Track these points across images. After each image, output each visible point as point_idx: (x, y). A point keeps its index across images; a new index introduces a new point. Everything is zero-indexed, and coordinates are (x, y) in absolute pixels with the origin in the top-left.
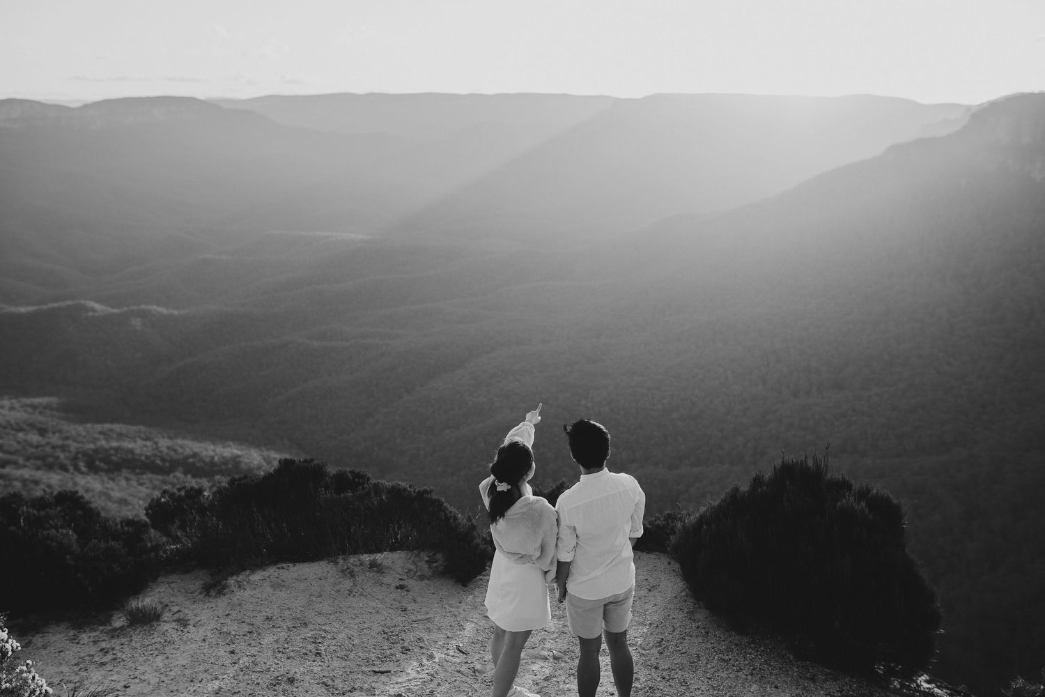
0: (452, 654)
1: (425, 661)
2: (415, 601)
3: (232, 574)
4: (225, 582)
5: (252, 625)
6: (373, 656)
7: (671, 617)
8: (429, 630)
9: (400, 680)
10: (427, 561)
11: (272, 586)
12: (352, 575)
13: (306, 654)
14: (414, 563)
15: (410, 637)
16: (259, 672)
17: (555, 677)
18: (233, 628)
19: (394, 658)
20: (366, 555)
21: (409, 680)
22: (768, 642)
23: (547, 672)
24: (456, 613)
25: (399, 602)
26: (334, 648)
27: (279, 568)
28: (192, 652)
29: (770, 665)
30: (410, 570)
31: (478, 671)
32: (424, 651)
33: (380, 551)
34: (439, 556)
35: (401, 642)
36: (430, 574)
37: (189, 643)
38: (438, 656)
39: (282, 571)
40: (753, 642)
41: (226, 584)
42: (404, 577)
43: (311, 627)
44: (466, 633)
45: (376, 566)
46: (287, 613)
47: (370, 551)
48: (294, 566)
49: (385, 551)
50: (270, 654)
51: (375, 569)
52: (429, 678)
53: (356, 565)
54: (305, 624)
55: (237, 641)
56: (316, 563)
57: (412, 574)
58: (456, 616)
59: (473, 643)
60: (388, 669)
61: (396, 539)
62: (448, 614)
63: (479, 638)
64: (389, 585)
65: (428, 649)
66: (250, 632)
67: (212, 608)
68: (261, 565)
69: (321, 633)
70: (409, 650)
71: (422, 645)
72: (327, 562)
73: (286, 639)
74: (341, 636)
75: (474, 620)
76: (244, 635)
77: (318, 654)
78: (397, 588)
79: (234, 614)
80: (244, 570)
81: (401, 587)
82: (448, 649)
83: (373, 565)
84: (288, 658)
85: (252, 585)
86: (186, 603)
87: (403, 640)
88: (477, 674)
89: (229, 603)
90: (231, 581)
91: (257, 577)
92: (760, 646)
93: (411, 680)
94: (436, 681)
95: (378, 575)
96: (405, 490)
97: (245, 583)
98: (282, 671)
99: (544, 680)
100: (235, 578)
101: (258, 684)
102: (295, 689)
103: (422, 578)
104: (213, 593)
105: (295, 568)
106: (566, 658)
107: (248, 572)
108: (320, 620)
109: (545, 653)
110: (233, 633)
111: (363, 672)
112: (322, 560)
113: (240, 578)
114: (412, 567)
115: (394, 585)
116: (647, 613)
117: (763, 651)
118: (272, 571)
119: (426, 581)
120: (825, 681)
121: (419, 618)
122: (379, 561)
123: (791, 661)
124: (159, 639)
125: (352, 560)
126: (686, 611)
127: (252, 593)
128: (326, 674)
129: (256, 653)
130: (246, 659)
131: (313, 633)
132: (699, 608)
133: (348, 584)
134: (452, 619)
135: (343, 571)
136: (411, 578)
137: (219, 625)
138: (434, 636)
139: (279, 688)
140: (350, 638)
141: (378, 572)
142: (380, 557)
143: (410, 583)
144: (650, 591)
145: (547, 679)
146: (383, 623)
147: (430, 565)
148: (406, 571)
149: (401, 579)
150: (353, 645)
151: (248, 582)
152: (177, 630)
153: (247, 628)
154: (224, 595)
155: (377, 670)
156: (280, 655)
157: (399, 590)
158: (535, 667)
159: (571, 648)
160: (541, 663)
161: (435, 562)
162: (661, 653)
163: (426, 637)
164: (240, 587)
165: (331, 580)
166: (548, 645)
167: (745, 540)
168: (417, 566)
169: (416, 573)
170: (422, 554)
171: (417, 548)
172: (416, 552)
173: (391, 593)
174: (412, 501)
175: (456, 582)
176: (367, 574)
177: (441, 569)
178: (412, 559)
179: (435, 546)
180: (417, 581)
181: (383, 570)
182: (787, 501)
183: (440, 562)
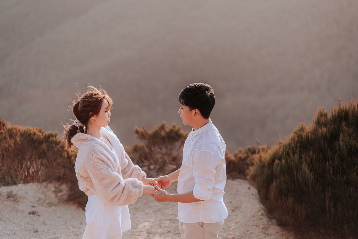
2: (44, 224)
7: (249, 232)
10: (54, 192)
14: (43, 192)
20: (4, 187)
24: (78, 233)
25: (32, 225)
30: (40, 199)
33: (15, 183)
34: (63, 187)
36: (57, 201)
42: (36, 205)
45: (13, 197)
47: (7, 184)
49: (19, 183)
51: (12, 199)
57: (42, 202)
58: (77, 235)
61: (28, 173)
62: (72, 234)
64: (23, 211)
78: (30, 214)
81: (33, 213)
95: (14, 203)
96: (35, 134)
103: (50, 205)
114: (42, 196)
115: (27, 212)
116: (231, 229)
119: (53, 207)
122: (14, 193)
126: (261, 227)
132: (272, 224)
136: (42, 205)
141: (14, 201)
142: (15, 189)
143: (40, 209)
144: (233, 211)
147: (56, 194)
148: (37, 199)
149: (33, 207)
157: (31, 215)
161: (60, 192)
167: (307, 171)
168: (45, 196)
169: (45, 201)
170: (50, 185)
171: (45, 181)
172: (44, 184)
173: (25, 218)
174: (40, 143)
175: (78, 207)
176: (6, 203)
177: (65, 197)
178: (42, 190)
179: (59, 179)
180: (46, 207)
181: (18, 199)
182: (342, 141)
183: (65, 192)
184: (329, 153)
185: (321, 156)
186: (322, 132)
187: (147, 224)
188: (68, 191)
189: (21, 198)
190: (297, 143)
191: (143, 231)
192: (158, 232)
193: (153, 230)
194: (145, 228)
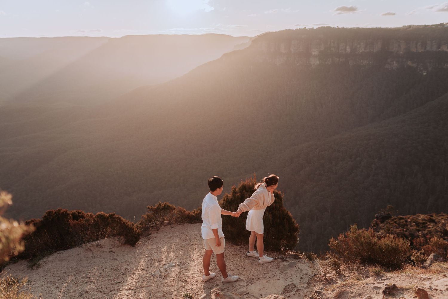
0: (141, 271)
1: (132, 276)
2: (118, 256)
3: (40, 259)
4: (38, 263)
5: (59, 276)
6: (112, 278)
8: (128, 265)
9: (127, 284)
10: (118, 240)
11: (59, 261)
12: (91, 250)
13: (87, 282)
14: (113, 242)
15: (123, 269)
16: (72, 292)
17: (181, 271)
18: (52, 279)
19: (120, 277)
20: (93, 242)
21: (130, 283)
23: (178, 270)
25: (113, 257)
26: (96, 278)
27: (58, 254)
28: (40, 291)
31: (153, 275)
32: (130, 272)
33: (97, 240)
34: (122, 237)
35: (120, 271)
36: (121, 245)
37: (36, 288)
38: (136, 273)
39: (60, 254)
41: (39, 264)
43: (83, 272)
44: (142, 263)
46: (71, 269)
47: (94, 240)
48: (64, 251)
49: (100, 239)
50: (73, 285)
51: (99, 247)
52: (137, 281)
53: (91, 247)
54: (80, 272)
55: (56, 283)
56: (73, 249)
57: (114, 246)
59: (146, 266)
60: (120, 281)
62: (132, 258)
63: (148, 264)
64: (106, 252)
65: (131, 271)
66: (60, 279)
67: (37, 274)
68: (51, 254)
69: (88, 274)
70: (125, 273)
72: (78, 248)
73: (76, 279)
74: (97, 273)
75: (143, 258)
76: (58, 281)
77: (91, 281)
78: (110, 252)
79: (49, 274)
80: (44, 257)
81: (111, 252)
82: (138, 270)
83: (98, 245)
84: (80, 285)
85: (51, 262)
86: (23, 274)
87: (120, 270)
89: (44, 271)
90: (41, 262)
91: (51, 258)
93: (131, 283)
94: (140, 282)
95: (101, 249)
97: (47, 262)
98: (81, 290)
100: (42, 260)
101: (74, 296)
102: (89, 295)
103: (118, 247)
104: (34, 268)
105: (65, 252)
106: (182, 265)
107: (46, 257)
108: (85, 269)
109: (174, 264)
110: (53, 281)
111: (111, 284)
112: (75, 247)
113: (44, 260)
115: (108, 252)
118: (55, 255)
119: (119, 248)
121: (123, 261)
122: (100, 244)
124: (23, 289)
125: (89, 245)
127: (52, 265)
128: (98, 287)
129: (67, 286)
130: (64, 289)
131: (85, 274)
133: (90, 254)
134: (135, 259)
135: (86, 250)
137: (45, 279)
138: (131, 266)
139: (84, 296)
140: (100, 273)
142: (99, 242)
143: (114, 249)
145: (179, 273)
146: (110, 266)
148: (111, 245)
149: (110, 249)
150: (103, 275)
151: (48, 261)
152: (28, 284)
153: (57, 278)
154: (40, 268)
155: (116, 282)
156: (77, 285)
158: (173, 269)
159: (182, 261)
160: (174, 268)
161: (121, 240)
162: (213, 257)
163: (128, 268)
164: (46, 263)
165: (83, 254)
166: (173, 262)
168: (115, 243)
170: (115, 238)
171: (112, 236)
172: (112, 238)
173: (108, 254)
174: (108, 218)
175: (130, 246)
176: (97, 249)
177: (124, 242)
178: (112, 240)
179: (119, 234)
180: (116, 248)
181: (102, 246)
187: (165, 248)
188: (124, 239)
191: (165, 252)
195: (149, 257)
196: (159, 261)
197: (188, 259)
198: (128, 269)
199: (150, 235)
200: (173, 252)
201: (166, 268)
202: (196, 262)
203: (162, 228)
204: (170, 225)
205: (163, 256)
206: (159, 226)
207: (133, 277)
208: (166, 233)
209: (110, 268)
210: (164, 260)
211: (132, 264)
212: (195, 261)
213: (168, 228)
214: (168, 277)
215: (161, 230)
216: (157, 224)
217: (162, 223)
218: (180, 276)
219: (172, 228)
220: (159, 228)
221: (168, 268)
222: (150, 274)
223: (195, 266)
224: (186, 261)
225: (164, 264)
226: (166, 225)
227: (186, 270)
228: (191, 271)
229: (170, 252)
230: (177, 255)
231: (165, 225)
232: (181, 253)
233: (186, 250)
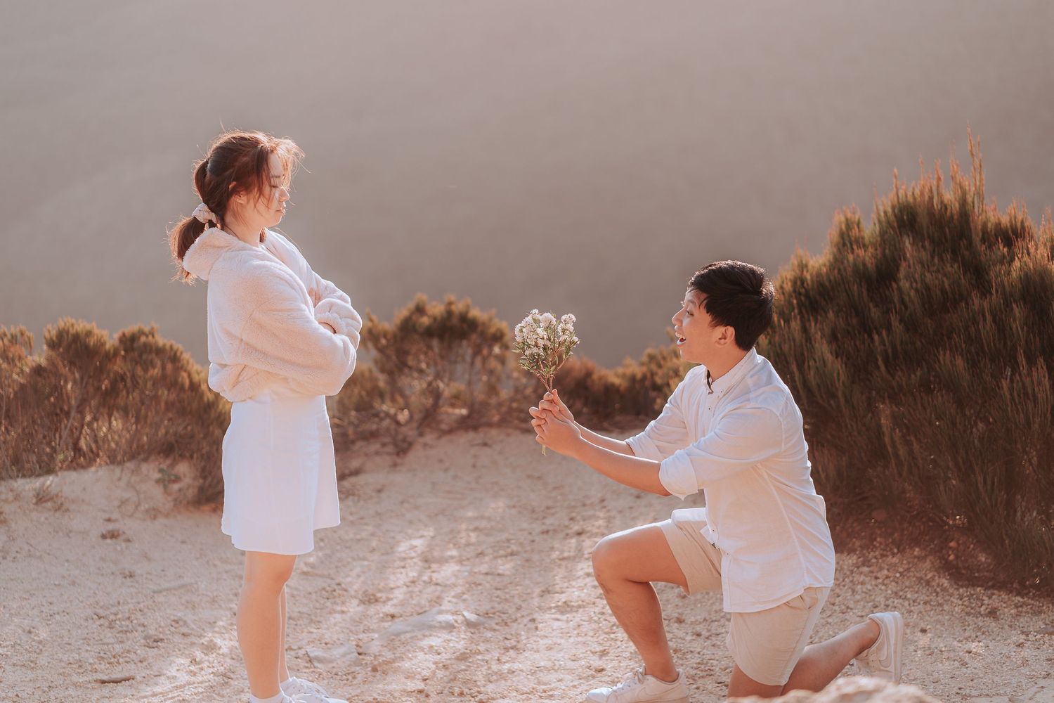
1: (199, 655)
2: (147, 558)
6: (88, 657)
8: (193, 607)
9: (158, 689)
10: (158, 481)
14: (130, 485)
15: (156, 621)
17: (479, 653)
19: (133, 656)
20: (22, 481)
21: (178, 688)
22: (895, 560)
23: (461, 646)
25: (115, 561)
29: (906, 598)
30: (124, 502)
32: (192, 639)
34: (182, 468)
35: (140, 629)
36: (170, 505)
40: (866, 563)
42: (114, 516)
45: (52, 499)
47: (29, 474)
49: (60, 470)
51: (49, 505)
53: (6, 502)
57: (130, 507)
60: (127, 675)
63: (305, 610)
64: (85, 533)
65: (200, 636)
70: (162, 640)
71: (185, 630)
78: (104, 537)
81: (113, 535)
83: (42, 497)
87: (144, 626)
88: (316, 664)
92: (881, 569)
93: (183, 686)
95: (57, 514)
99: (457, 659)
103: (154, 514)
106: (492, 623)
109: (449, 618)
111: (77, 685)
114: (129, 495)
115: (96, 533)
117: (887, 577)
119: (163, 520)
120: (1018, 615)
121: (166, 585)
122: (53, 490)
123: (944, 590)
136: (131, 516)
140: (30, 632)
141: (56, 510)
142: (53, 481)
145: (463, 657)
146: (92, 600)
147: (165, 487)
148: (116, 503)
149: (109, 520)
150: (40, 642)
155: (105, 678)
157: (109, 541)
158: (435, 641)
159: (499, 607)
160: (444, 635)
161: (176, 481)
163: (189, 617)
166: (446, 606)
167: (829, 357)
168: (138, 492)
169: (137, 506)
170: (145, 467)
171: (132, 457)
172: (130, 465)
173: (94, 547)
176: (34, 515)
177: (191, 493)
178: (125, 479)
179: (170, 449)
180: (143, 520)
181: (66, 505)
182: (907, 277)
183: (187, 481)
184: (875, 313)
185: (854, 321)
186: (855, 260)
187: (416, 542)
188: (195, 478)
189: (73, 501)
190: (790, 296)
191: (412, 558)
192: (452, 557)
193: (436, 554)
194: (415, 552)
195: (322, 576)
196: (370, 599)
197: (536, 601)
198: (185, 623)
199: (353, 479)
200: (460, 562)
201: (398, 635)
202: (578, 617)
203: (425, 445)
204: (475, 428)
205: (399, 578)
206: (410, 432)
207: (199, 663)
208: (446, 470)
209: (89, 611)
210: (399, 595)
211: (213, 601)
212: (571, 611)
213: (461, 447)
214: (396, 671)
215: (416, 454)
216: (398, 423)
217: (428, 418)
218: (460, 676)
219: (485, 444)
220: (410, 445)
221: (408, 635)
222: (301, 652)
223: (565, 634)
224: (519, 608)
225: (393, 616)
226: (450, 431)
227: (507, 649)
228: (536, 656)
229: (443, 561)
230: (480, 578)
231: (444, 427)
232: (505, 567)
233: (536, 557)
